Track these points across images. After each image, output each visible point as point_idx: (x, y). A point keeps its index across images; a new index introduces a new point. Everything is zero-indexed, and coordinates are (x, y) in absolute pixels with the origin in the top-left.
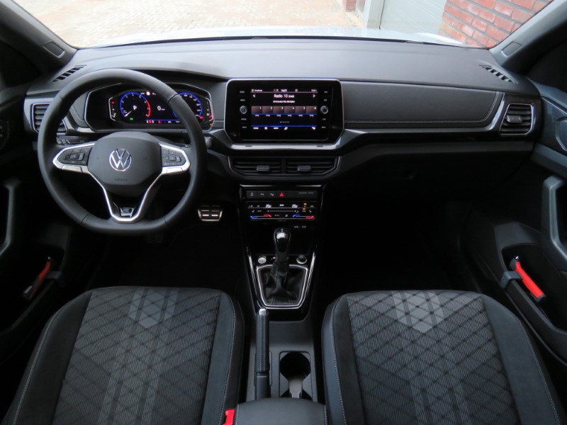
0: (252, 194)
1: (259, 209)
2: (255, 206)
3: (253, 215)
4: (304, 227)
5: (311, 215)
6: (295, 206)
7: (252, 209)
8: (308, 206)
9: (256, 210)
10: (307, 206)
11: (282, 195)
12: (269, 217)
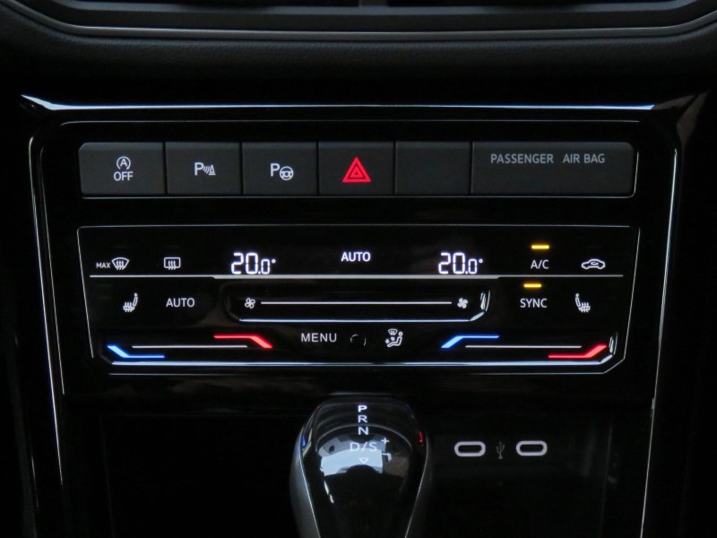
0: (124, 170)
1: (179, 288)
2: (146, 258)
3: (130, 332)
4: (529, 449)
5: (587, 332)
6: (458, 265)
7: (123, 290)
8: (564, 258)
9: (154, 293)
10: (557, 260)
11: (357, 174)
12: (256, 353)
